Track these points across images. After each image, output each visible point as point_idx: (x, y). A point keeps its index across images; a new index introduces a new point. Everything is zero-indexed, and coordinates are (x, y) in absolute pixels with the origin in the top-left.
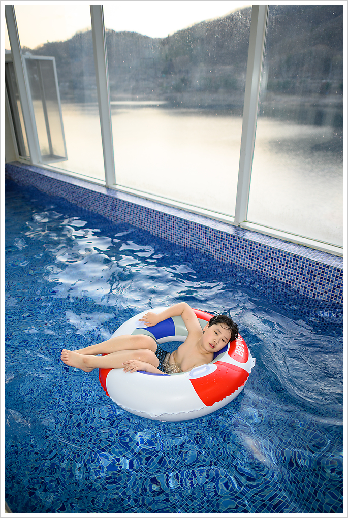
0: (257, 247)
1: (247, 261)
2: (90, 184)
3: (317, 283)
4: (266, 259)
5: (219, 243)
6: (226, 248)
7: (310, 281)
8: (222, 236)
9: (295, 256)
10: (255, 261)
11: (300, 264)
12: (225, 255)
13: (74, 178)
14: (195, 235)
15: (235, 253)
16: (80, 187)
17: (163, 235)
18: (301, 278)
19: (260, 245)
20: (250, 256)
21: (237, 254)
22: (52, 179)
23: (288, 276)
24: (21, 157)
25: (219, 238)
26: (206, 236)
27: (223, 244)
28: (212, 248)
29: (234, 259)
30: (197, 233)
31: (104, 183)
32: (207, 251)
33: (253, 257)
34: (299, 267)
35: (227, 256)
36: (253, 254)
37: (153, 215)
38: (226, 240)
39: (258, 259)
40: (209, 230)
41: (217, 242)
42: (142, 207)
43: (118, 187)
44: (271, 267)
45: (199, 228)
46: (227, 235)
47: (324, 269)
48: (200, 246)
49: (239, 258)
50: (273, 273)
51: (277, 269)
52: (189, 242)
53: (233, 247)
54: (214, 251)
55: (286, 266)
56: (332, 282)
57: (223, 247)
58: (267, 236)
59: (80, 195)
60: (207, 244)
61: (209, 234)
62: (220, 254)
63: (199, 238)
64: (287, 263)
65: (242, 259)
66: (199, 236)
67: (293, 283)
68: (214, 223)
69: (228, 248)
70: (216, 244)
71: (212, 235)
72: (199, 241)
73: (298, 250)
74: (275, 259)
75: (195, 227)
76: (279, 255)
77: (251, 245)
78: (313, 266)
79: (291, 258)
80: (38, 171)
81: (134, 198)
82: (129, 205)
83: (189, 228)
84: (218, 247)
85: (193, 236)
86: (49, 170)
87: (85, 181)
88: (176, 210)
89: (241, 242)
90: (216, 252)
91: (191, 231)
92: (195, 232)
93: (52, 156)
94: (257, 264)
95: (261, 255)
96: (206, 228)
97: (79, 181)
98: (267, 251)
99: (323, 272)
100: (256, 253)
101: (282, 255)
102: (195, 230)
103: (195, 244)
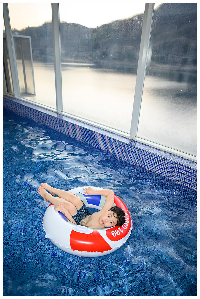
0: (142, 152)
1: (136, 160)
2: (47, 111)
3: (175, 174)
4: (147, 159)
5: (120, 148)
7: (172, 173)
8: (122, 144)
9: (163, 159)
10: (141, 160)
11: (166, 163)
13: (39, 107)
14: (107, 143)
16: (41, 112)
17: (89, 143)
18: (166, 171)
19: (144, 151)
21: (131, 156)
22: (26, 106)
23: (159, 169)
24: (8, 93)
25: (121, 145)
27: (123, 149)
28: (116, 151)
29: (129, 158)
30: (108, 142)
31: (56, 111)
33: (139, 158)
34: (166, 165)
35: (125, 156)
36: (140, 156)
37: (83, 130)
38: (125, 147)
39: (142, 159)
40: (115, 141)
42: (77, 125)
43: (64, 113)
44: (150, 164)
45: (109, 140)
46: (125, 144)
47: (180, 167)
48: (110, 150)
49: (132, 158)
50: (151, 168)
51: (153, 165)
52: (103, 147)
53: (128, 152)
54: (117, 153)
55: (158, 164)
56: (184, 174)
57: (123, 151)
58: (148, 146)
59: (42, 117)
61: (115, 143)
62: (121, 155)
63: (109, 145)
64: (159, 162)
65: (133, 158)
67: (162, 174)
68: (118, 137)
69: (125, 152)
71: (117, 144)
72: (109, 147)
73: (166, 155)
75: (107, 139)
76: (154, 157)
77: (139, 151)
78: (174, 164)
79: (161, 159)
80: (18, 102)
81: (73, 120)
82: (70, 124)
83: (103, 139)
84: (120, 151)
86: (24, 102)
87: (45, 109)
88: (96, 128)
89: (133, 149)
90: (118, 154)
91: (105, 141)
92: (107, 141)
93: (26, 93)
94: (142, 162)
95: (144, 156)
96: (113, 140)
97: (41, 108)
98: (148, 154)
99: (179, 168)
101: (156, 158)
102: (107, 140)
103: (106, 149)
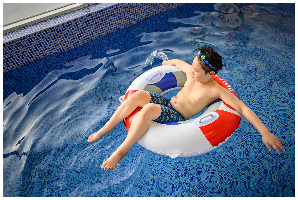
5: (92, 25)
6: (99, 25)
8: (92, 17)
12: (100, 31)
14: (67, 34)
20: (119, 17)
25: (90, 20)
26: (78, 27)
28: (87, 34)
29: (108, 28)
30: (68, 31)
32: (85, 39)
33: (121, 16)
35: (103, 30)
38: (97, 18)
40: (79, 20)
41: (90, 26)
45: (69, 25)
48: (76, 40)
50: (136, 17)
52: (64, 45)
54: (90, 35)
57: (97, 25)
60: (82, 33)
61: (80, 24)
62: (96, 33)
65: (114, 24)
66: (72, 32)
69: (101, 24)
71: (84, 23)
72: (73, 37)
77: (117, 8)
83: (58, 32)
84: (92, 29)
85: (66, 37)
89: (109, 11)
91: (61, 33)
94: (125, 19)
100: (122, 11)
102: (65, 29)
103: (71, 42)
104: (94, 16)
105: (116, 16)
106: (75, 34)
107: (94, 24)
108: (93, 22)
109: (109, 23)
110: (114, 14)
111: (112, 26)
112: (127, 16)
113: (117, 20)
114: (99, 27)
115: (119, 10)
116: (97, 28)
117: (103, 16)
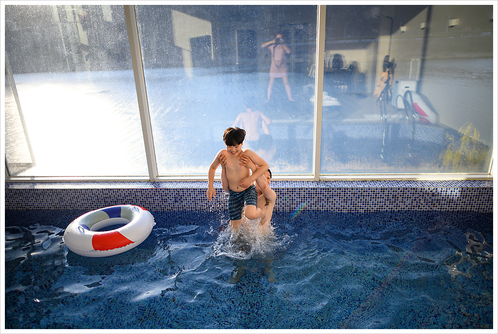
1: (342, 204)
6: (321, 200)
12: (320, 206)
15: (330, 202)
20: (344, 200)
26: (300, 196)
28: (306, 204)
30: (290, 196)
32: (302, 208)
33: (346, 200)
34: (386, 196)
36: (347, 198)
38: (321, 194)
39: (351, 200)
40: (303, 190)
41: (311, 198)
44: (363, 202)
46: (321, 189)
47: (403, 191)
48: (293, 206)
50: (365, 207)
51: (368, 202)
53: (328, 198)
54: (309, 206)
55: (376, 198)
56: (410, 198)
57: (318, 200)
61: (303, 194)
64: (376, 196)
66: (292, 198)
69: (323, 200)
70: (311, 200)
74: (366, 196)
84: (313, 202)
85: (286, 200)
94: (351, 204)
96: (299, 189)
99: (403, 194)
100: (349, 196)
102: (288, 194)
103: (288, 206)
104: (319, 191)
105: (342, 198)
106: (295, 200)
107: (316, 198)
108: (316, 196)
109: (332, 202)
110: (340, 196)
111: (334, 206)
112: (354, 202)
113: (342, 202)
114: (321, 202)
115: (347, 193)
116: (318, 202)
117: (328, 194)
